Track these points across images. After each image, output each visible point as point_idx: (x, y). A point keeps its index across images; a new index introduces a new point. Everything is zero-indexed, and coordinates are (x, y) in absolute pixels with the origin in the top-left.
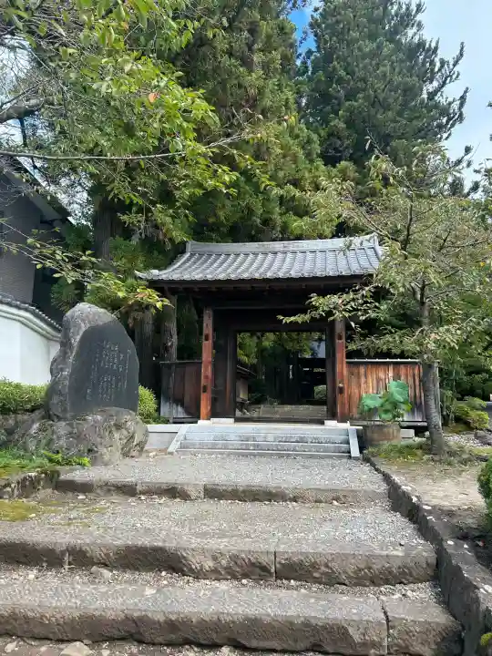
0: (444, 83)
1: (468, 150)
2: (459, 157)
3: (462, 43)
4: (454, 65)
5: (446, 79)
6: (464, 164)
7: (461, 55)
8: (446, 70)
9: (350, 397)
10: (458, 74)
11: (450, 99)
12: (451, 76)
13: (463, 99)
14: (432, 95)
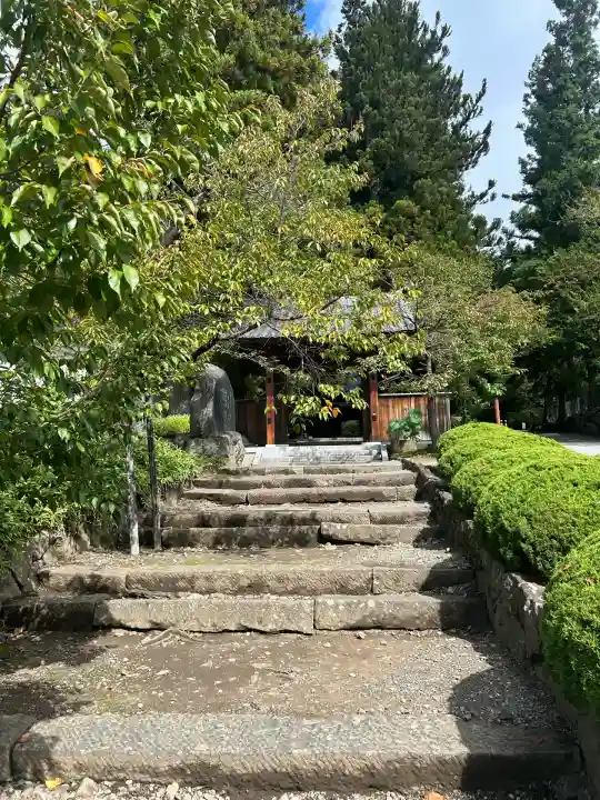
0: (468, 119)
1: (491, 184)
2: (484, 191)
3: (485, 80)
4: (477, 101)
5: (469, 115)
6: (488, 197)
7: (484, 91)
8: (469, 105)
9: (381, 423)
10: (481, 110)
11: (474, 132)
12: (475, 111)
13: (487, 131)
14: (456, 128)
